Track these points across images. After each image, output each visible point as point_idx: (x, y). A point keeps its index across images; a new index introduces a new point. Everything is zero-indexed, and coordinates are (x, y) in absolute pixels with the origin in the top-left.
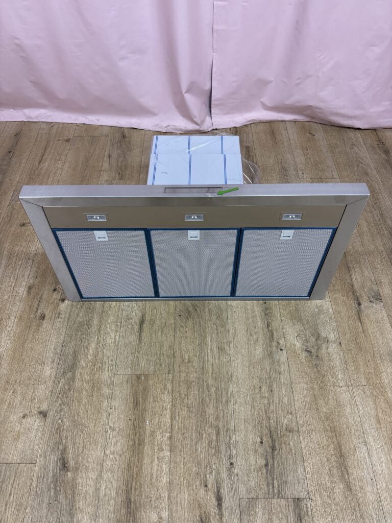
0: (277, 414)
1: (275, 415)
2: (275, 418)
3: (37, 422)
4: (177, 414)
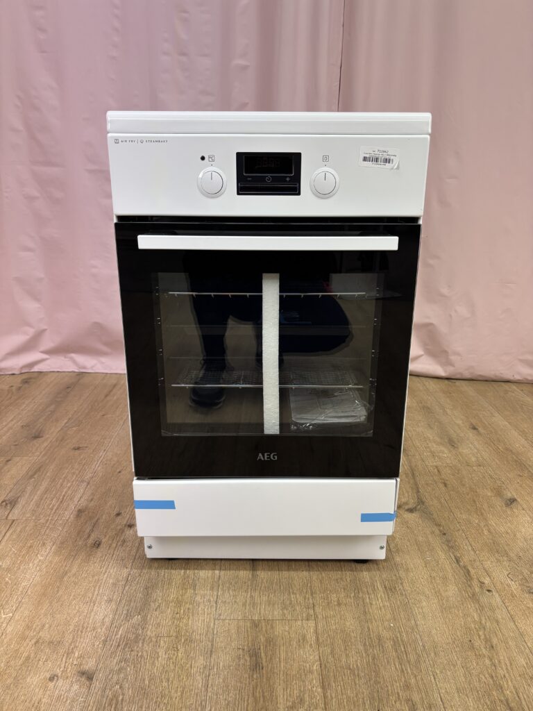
0: (514, 682)
1: (510, 683)
2: (512, 688)
3: (76, 687)
4: (332, 679)
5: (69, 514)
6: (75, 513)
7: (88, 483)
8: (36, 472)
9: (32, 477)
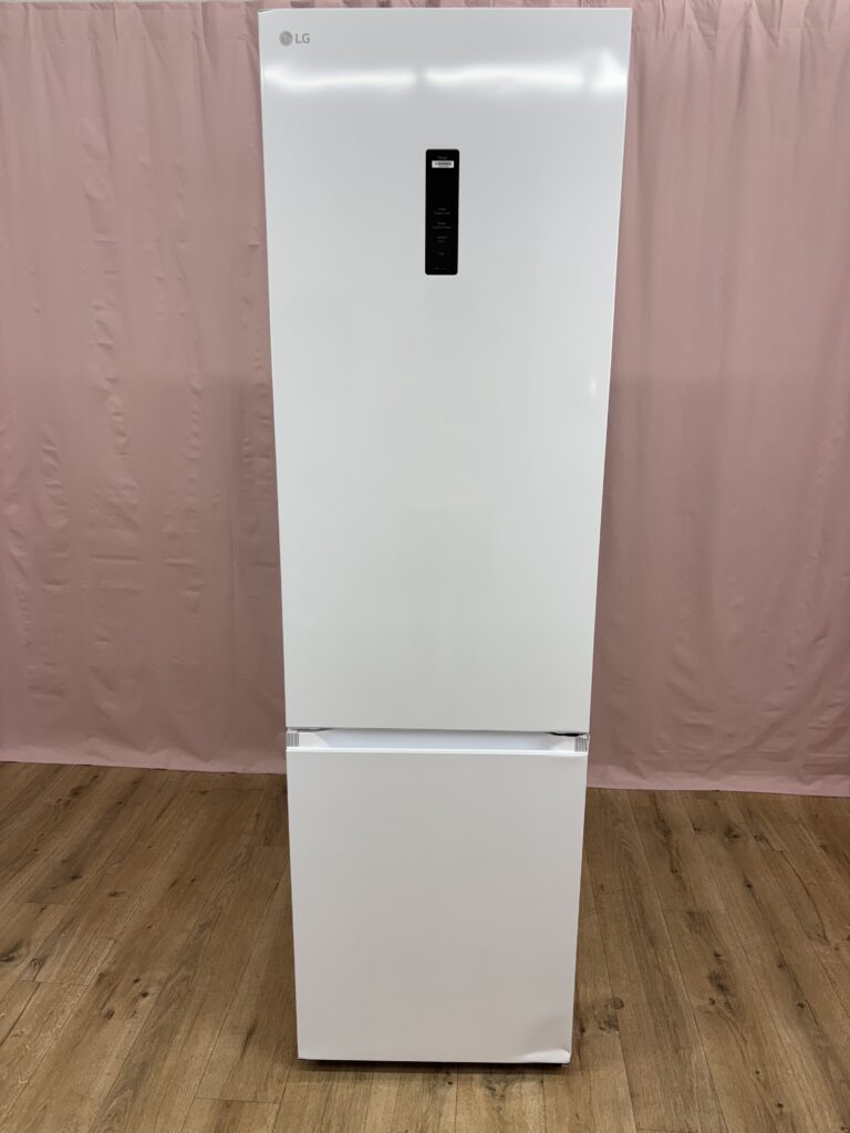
5: (90, 978)
6: (97, 976)
7: (115, 942)
8: (68, 924)
9: (63, 930)
